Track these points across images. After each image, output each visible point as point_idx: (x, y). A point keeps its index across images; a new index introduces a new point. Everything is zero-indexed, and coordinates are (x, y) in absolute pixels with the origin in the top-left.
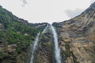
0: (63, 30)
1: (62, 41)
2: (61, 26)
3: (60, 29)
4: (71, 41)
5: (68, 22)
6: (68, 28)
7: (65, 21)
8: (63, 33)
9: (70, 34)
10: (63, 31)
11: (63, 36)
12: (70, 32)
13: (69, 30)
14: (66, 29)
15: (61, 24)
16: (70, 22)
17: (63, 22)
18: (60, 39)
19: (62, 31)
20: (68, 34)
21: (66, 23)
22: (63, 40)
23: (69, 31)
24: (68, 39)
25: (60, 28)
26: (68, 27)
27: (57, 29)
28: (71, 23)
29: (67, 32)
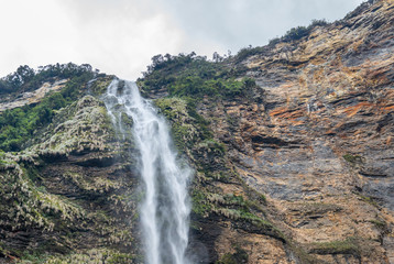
0: (276, 126)
1: (257, 239)
2: (249, 84)
3: (233, 121)
4: (375, 234)
5: (340, 37)
6: (336, 103)
7: (298, 36)
8: (282, 159)
9: (372, 161)
10: (275, 133)
11: (277, 189)
12: (369, 142)
13: (349, 127)
14: (314, 115)
15: (250, 64)
16: (356, 36)
17: (274, 43)
18: (227, 212)
19: (257, 140)
20: (336, 164)
21: (311, 47)
22: (281, 227)
23: (355, 138)
24: (342, 218)
25: (235, 110)
26: (340, 92)
27: (204, 113)
28: (367, 49)
29: (322, 143)
